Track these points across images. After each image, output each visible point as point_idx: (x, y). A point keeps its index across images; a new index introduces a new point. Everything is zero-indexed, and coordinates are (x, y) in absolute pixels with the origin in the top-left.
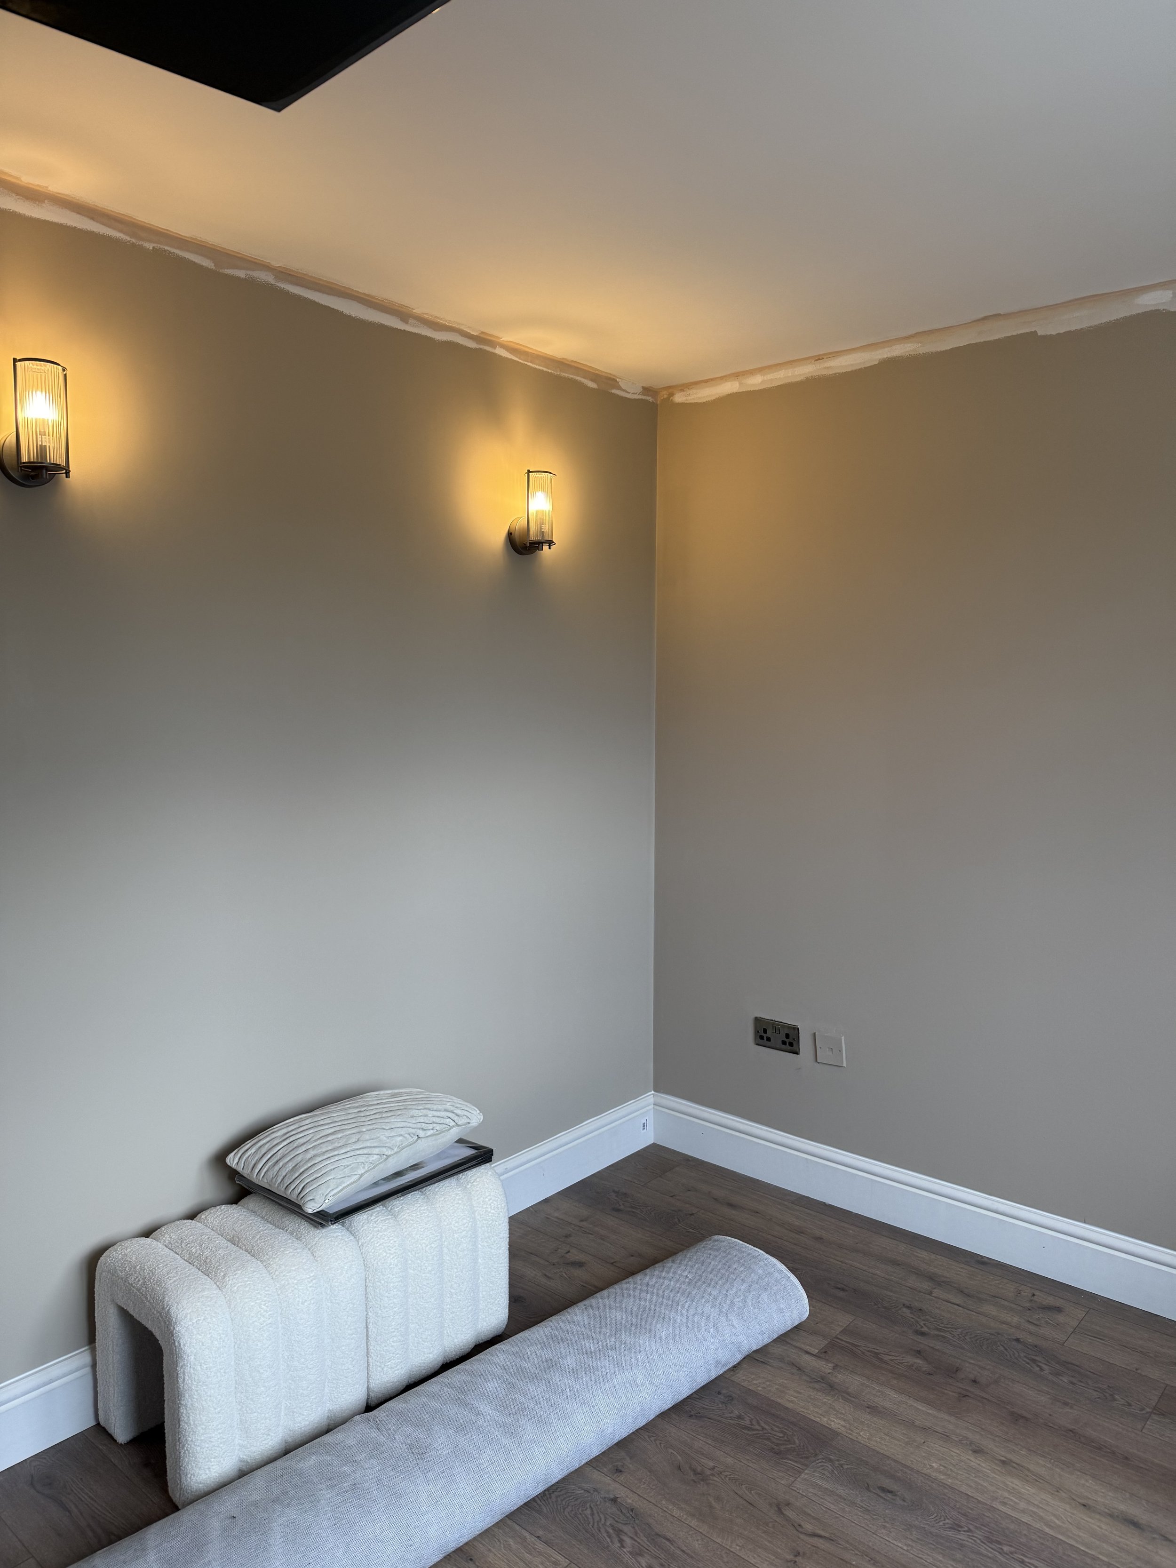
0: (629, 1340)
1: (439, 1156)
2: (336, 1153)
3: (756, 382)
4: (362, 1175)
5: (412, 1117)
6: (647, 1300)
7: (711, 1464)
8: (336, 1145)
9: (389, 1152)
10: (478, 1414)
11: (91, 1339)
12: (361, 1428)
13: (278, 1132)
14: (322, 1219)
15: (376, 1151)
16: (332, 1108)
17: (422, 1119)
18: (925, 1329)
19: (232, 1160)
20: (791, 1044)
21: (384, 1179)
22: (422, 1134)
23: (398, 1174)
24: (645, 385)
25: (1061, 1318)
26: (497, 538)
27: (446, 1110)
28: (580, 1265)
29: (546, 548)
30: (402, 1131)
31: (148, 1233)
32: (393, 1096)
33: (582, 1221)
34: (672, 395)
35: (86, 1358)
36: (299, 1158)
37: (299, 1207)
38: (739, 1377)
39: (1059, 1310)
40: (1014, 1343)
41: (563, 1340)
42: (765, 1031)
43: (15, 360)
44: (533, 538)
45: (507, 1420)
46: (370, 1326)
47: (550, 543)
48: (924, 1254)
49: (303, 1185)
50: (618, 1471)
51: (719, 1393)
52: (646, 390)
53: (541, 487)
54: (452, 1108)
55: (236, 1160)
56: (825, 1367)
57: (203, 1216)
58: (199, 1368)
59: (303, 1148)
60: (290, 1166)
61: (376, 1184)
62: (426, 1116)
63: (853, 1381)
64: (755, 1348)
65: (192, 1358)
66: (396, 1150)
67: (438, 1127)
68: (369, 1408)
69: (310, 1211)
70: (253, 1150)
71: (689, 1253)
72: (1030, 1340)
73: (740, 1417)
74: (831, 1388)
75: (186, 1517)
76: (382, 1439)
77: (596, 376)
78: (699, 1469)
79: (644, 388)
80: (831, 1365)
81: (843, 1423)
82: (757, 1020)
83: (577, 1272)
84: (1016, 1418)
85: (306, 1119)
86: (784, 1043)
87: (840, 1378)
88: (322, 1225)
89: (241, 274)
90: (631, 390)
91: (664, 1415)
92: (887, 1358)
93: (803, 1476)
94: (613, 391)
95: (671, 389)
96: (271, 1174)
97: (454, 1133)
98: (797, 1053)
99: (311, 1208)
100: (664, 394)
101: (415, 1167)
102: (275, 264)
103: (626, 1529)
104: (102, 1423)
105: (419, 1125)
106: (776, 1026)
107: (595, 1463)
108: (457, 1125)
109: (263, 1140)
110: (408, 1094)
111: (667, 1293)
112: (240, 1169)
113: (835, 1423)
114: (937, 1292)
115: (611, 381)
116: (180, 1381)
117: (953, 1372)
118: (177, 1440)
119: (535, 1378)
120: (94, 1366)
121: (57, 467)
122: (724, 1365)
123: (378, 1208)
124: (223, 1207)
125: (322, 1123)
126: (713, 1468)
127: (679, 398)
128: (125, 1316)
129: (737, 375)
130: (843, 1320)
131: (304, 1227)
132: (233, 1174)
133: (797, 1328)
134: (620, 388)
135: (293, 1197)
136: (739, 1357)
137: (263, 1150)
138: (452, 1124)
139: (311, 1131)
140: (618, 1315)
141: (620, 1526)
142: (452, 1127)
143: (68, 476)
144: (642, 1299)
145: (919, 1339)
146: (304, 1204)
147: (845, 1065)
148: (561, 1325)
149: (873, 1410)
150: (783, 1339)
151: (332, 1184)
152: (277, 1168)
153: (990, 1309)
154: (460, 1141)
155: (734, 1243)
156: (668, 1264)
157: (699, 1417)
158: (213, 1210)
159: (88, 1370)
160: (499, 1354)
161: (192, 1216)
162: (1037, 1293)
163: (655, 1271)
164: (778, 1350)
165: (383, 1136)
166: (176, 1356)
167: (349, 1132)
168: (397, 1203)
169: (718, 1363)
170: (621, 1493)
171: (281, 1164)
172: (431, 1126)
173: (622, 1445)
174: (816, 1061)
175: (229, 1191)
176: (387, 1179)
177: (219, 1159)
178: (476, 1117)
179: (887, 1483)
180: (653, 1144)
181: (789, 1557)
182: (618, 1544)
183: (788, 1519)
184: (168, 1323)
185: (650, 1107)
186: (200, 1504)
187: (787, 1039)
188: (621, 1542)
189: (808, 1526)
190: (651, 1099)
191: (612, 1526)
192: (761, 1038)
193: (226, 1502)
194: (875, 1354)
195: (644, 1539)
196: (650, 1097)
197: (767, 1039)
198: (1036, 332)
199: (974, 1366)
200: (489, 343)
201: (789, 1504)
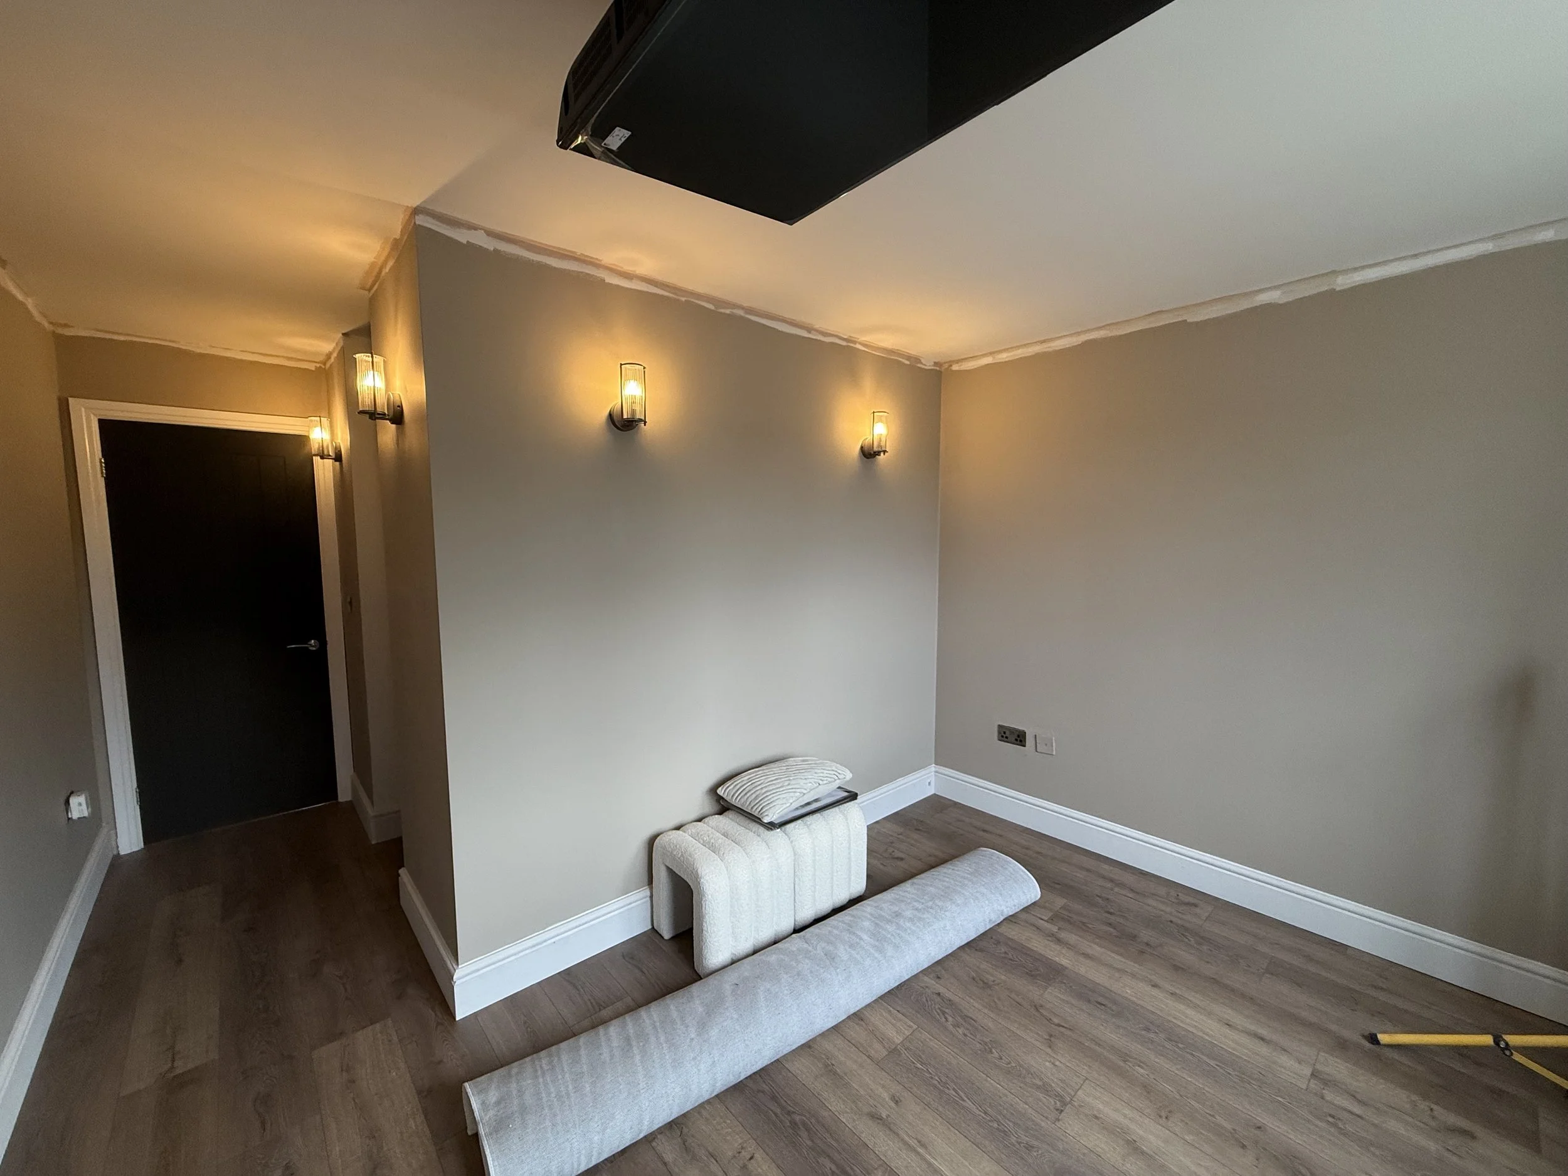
0: (940, 904)
1: (830, 795)
2: (777, 790)
3: (1004, 357)
4: (791, 804)
5: (816, 773)
6: (947, 882)
7: (992, 979)
8: (778, 786)
9: (805, 792)
10: (861, 939)
11: (650, 882)
12: (797, 940)
13: (745, 777)
14: (771, 826)
15: (798, 790)
16: (772, 765)
17: (822, 775)
18: (1112, 911)
19: (720, 791)
20: (1021, 741)
21: (800, 806)
22: (821, 782)
23: (808, 804)
24: (937, 361)
25: (1198, 910)
26: (854, 451)
27: (833, 770)
28: (902, 859)
29: (882, 454)
30: (811, 780)
31: (678, 828)
32: (803, 761)
33: (898, 835)
34: (951, 366)
35: (648, 893)
36: (758, 793)
37: (760, 819)
38: (1002, 930)
39: (1196, 905)
40: (1169, 923)
41: (902, 901)
42: (1005, 733)
43: (621, 365)
44: (875, 449)
45: (877, 944)
46: (796, 887)
47: (885, 452)
48: (1106, 867)
49: (761, 807)
50: (939, 978)
51: (992, 938)
52: (936, 364)
53: (880, 421)
54: (836, 770)
55: (723, 791)
56: (1055, 929)
57: (706, 820)
58: (713, 902)
59: (760, 787)
60: (754, 796)
61: (797, 809)
62: (823, 773)
63: (1071, 938)
64: (1011, 914)
65: (710, 897)
66: (808, 790)
67: (829, 779)
68: (796, 931)
69: (766, 821)
70: (732, 786)
71: (966, 856)
72: (1179, 922)
73: (1005, 953)
74: (1059, 941)
75: (712, 981)
76: (810, 948)
77: (909, 358)
78: (986, 981)
79: (935, 363)
80: (1057, 927)
81: (1068, 962)
82: (1000, 726)
83: (899, 863)
84: (1176, 968)
85: (759, 771)
86: (1016, 740)
87: (1063, 935)
88: (771, 829)
89: (728, 311)
90: (928, 365)
91: (962, 948)
92: (1090, 926)
93: (1048, 990)
94: (919, 365)
95: (951, 363)
96: (743, 800)
97: (838, 783)
98: (1025, 746)
99: (766, 820)
100: (946, 366)
101: (816, 800)
102: (745, 304)
103: (947, 1011)
104: (655, 928)
105: (820, 778)
106: (1013, 731)
107: (925, 972)
108: (839, 779)
109: (738, 781)
110: (812, 760)
111: (959, 879)
112: (725, 796)
113: (1065, 962)
114: (1116, 889)
115: (917, 360)
116: (703, 909)
117: (1134, 937)
118: (701, 940)
119: (889, 921)
120: (651, 897)
121: (641, 420)
122: (994, 922)
123: (799, 821)
124: (716, 816)
125: (768, 774)
126: (994, 981)
127: (955, 367)
128: (670, 871)
129: (991, 353)
130: (1060, 902)
131: (762, 829)
132: (720, 799)
133: (1034, 904)
134: (922, 363)
135: (756, 814)
136: (1002, 919)
137: (738, 787)
138: (836, 778)
139: (763, 778)
140: (932, 889)
141: (944, 1009)
142: (836, 780)
143: (645, 425)
144: (944, 881)
145: (1107, 915)
146: (762, 818)
147: (1054, 753)
148: (900, 893)
149: (1087, 956)
150: (1026, 910)
151: (777, 807)
152: (746, 797)
153: (1150, 901)
154: (839, 788)
155: (994, 853)
156: (956, 862)
157: (981, 950)
158: (711, 817)
159: (648, 899)
160: (867, 906)
161: (700, 820)
162: (1179, 894)
163: (948, 865)
164: (1024, 916)
165: (802, 782)
166: (701, 894)
167: (783, 780)
168: (809, 819)
169: (990, 920)
170: (942, 990)
171: (748, 795)
172: (826, 779)
173: (939, 962)
174: (1036, 751)
175: (716, 808)
176: (803, 806)
177: (713, 791)
178: (849, 775)
179: (1100, 999)
180: (935, 794)
181: (1048, 1037)
182: (944, 1019)
183: (1042, 1015)
184: (697, 878)
185: (933, 773)
186: (716, 976)
187: (1019, 738)
188: (946, 1018)
189: (1056, 1021)
190: (933, 769)
191: (939, 1008)
192: (1002, 736)
193: (731, 976)
194: (1084, 923)
195: (959, 1018)
196: (933, 768)
197: (1007, 737)
198: (1186, 320)
199: (1146, 935)
200: (855, 342)
201: (1042, 1006)
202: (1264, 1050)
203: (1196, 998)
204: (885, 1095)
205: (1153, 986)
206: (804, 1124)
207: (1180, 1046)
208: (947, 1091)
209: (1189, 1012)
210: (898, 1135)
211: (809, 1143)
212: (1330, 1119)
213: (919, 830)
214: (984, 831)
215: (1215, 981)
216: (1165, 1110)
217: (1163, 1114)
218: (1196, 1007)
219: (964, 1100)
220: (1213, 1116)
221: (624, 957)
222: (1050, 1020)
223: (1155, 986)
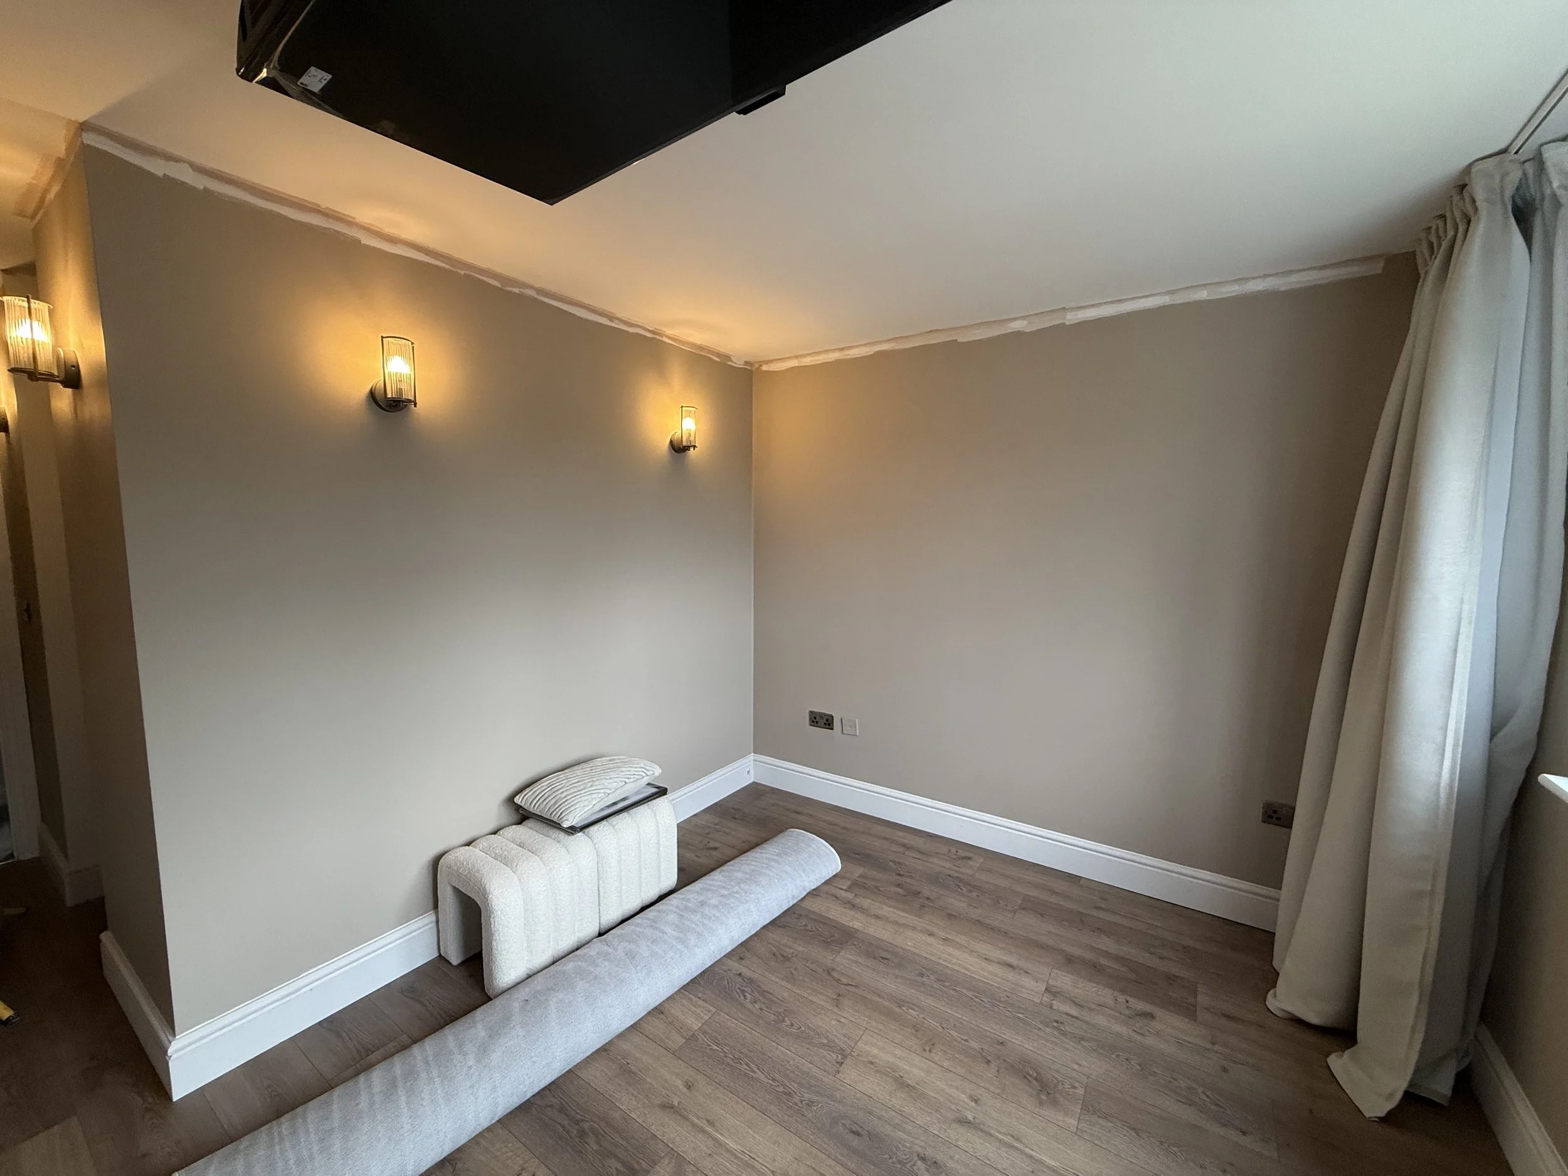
0: (746, 887)
1: (637, 793)
2: (579, 793)
3: (807, 361)
4: (594, 805)
5: (622, 771)
6: (754, 866)
7: (791, 951)
8: (579, 788)
9: (609, 792)
10: (664, 933)
11: (436, 906)
12: (598, 946)
13: (545, 783)
14: (572, 830)
15: (602, 791)
16: (575, 768)
17: (628, 773)
18: (902, 873)
19: (518, 800)
20: (829, 725)
21: (606, 807)
22: (627, 781)
23: (615, 804)
24: (746, 360)
25: (971, 863)
26: (663, 445)
27: (640, 768)
28: (716, 849)
29: (692, 449)
30: (616, 780)
31: (469, 844)
32: (610, 760)
33: (715, 824)
34: (761, 366)
35: (433, 918)
36: (558, 797)
37: (559, 824)
38: (806, 904)
39: (969, 858)
40: (947, 877)
41: (708, 890)
42: (815, 718)
43: (382, 337)
44: (685, 444)
45: (680, 935)
46: (601, 889)
47: (694, 447)
48: (900, 834)
49: (561, 812)
50: (742, 959)
51: (794, 913)
52: (746, 363)
53: (689, 414)
54: (643, 766)
55: (521, 800)
56: (850, 896)
57: (501, 832)
58: (503, 918)
59: (561, 791)
60: (553, 801)
61: (602, 810)
62: (630, 771)
63: (866, 903)
64: (813, 888)
65: (499, 913)
66: (613, 790)
67: (636, 777)
68: (600, 934)
69: (565, 826)
70: (531, 793)
71: (775, 839)
72: (956, 875)
73: (806, 925)
74: (853, 906)
75: (498, 1003)
76: (610, 950)
77: (718, 355)
78: (785, 955)
79: (745, 362)
80: (853, 895)
81: (860, 924)
82: (811, 712)
83: (714, 853)
84: (950, 916)
85: (561, 775)
86: (825, 724)
87: (858, 901)
88: (572, 834)
89: (516, 290)
90: (739, 363)
91: (765, 927)
92: (881, 889)
93: (841, 954)
94: (729, 363)
95: (761, 363)
96: (542, 806)
97: (646, 780)
98: (832, 729)
99: (565, 825)
100: (757, 366)
101: (624, 799)
102: (537, 286)
103: (745, 989)
104: (442, 955)
105: (627, 776)
106: (822, 715)
107: (728, 956)
108: (647, 775)
109: (537, 788)
110: (619, 759)
111: (765, 861)
112: (523, 805)
113: (856, 925)
114: (907, 853)
115: (728, 358)
116: (492, 926)
117: (917, 894)
118: (490, 960)
119: (694, 911)
120: (437, 922)
121: (410, 401)
122: (797, 898)
123: (604, 823)
124: (513, 826)
125: (570, 776)
126: (792, 953)
127: (765, 368)
128: (456, 890)
129: (797, 357)
130: (858, 871)
131: (562, 835)
132: (518, 807)
133: (835, 876)
134: (732, 361)
135: (555, 819)
136: (805, 893)
137: (537, 794)
138: (644, 775)
139: (565, 781)
140: (740, 875)
141: (743, 988)
142: (644, 777)
143: (415, 406)
144: (752, 865)
145: (898, 877)
146: (562, 822)
147: (858, 734)
148: (708, 882)
149: (877, 917)
150: (828, 882)
151: (578, 810)
152: (545, 803)
153: (935, 860)
154: (649, 784)
155: (802, 833)
156: (765, 845)
157: (784, 927)
158: (507, 829)
159: (434, 924)
160: (673, 899)
161: (495, 833)
162: (959, 850)
163: (758, 849)
164: (826, 888)
165: (606, 782)
166: (490, 913)
167: (585, 781)
168: (614, 820)
169: (793, 897)
170: (744, 971)
171: (547, 801)
172: (632, 776)
173: (744, 944)
174: (842, 732)
175: (516, 817)
176: (609, 807)
177: (510, 800)
178: (658, 771)
179: (884, 954)
180: (754, 782)
181: (835, 997)
182: (742, 998)
183: (833, 977)
184: (484, 894)
185: (752, 762)
186: (505, 996)
187: (827, 722)
188: (744, 996)
189: (844, 981)
190: (752, 758)
191: (739, 988)
192: (813, 722)
193: (523, 993)
194: (876, 887)
195: (757, 994)
196: (752, 756)
197: (817, 722)
198: (956, 340)
199: (927, 890)
200: (659, 334)
201: (833, 969)
202: (1011, 975)
203: (962, 939)
204: (679, 1083)
205: (929, 935)
206: (593, 1130)
207: (947, 984)
208: (739, 1066)
209: (956, 953)
210: (687, 1119)
211: (596, 1147)
212: (1055, 1024)
213: (735, 818)
214: (797, 813)
215: (979, 922)
216: (929, 1043)
217: (927, 1048)
218: (961, 947)
219: (754, 1072)
220: (967, 1041)
221: (402, 992)
222: (838, 981)
223: (931, 934)
